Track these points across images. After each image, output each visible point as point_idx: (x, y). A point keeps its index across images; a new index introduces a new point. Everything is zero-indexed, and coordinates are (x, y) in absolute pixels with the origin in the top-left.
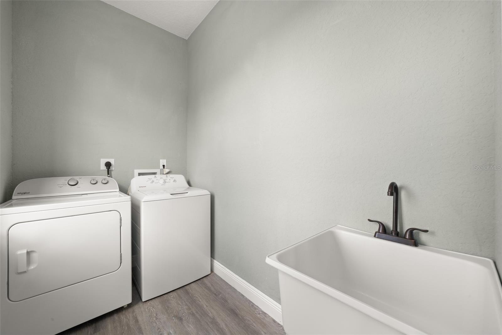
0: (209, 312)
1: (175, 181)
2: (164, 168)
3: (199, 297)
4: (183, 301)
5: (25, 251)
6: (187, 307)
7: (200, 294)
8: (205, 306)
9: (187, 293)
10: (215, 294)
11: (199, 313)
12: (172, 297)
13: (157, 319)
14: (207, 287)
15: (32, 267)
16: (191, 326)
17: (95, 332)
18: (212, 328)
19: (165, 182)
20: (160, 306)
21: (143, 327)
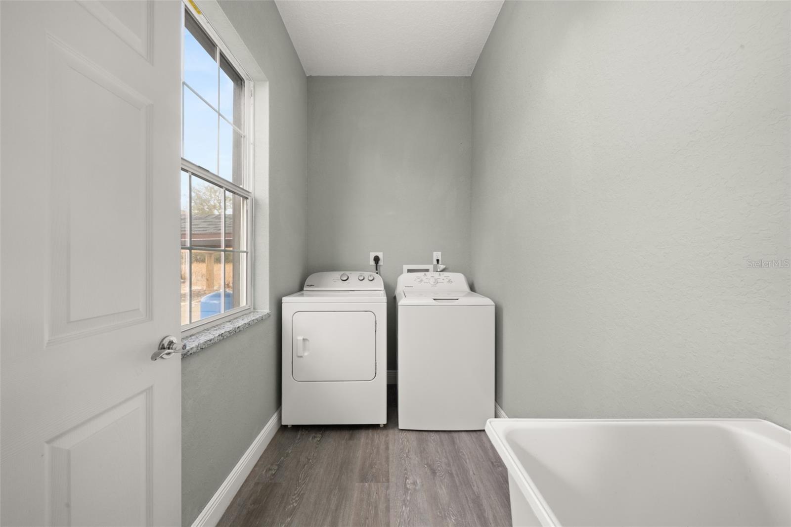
0: (475, 483)
1: (450, 281)
2: (438, 263)
3: (468, 455)
4: (444, 451)
5: (302, 338)
6: (446, 461)
7: (470, 453)
8: (471, 473)
9: (453, 442)
10: (492, 463)
11: (460, 477)
12: (433, 438)
13: (407, 456)
14: (484, 447)
15: (306, 354)
16: (443, 488)
17: (350, 439)
18: (471, 509)
19: (436, 282)
20: (415, 444)
21: (391, 459)
